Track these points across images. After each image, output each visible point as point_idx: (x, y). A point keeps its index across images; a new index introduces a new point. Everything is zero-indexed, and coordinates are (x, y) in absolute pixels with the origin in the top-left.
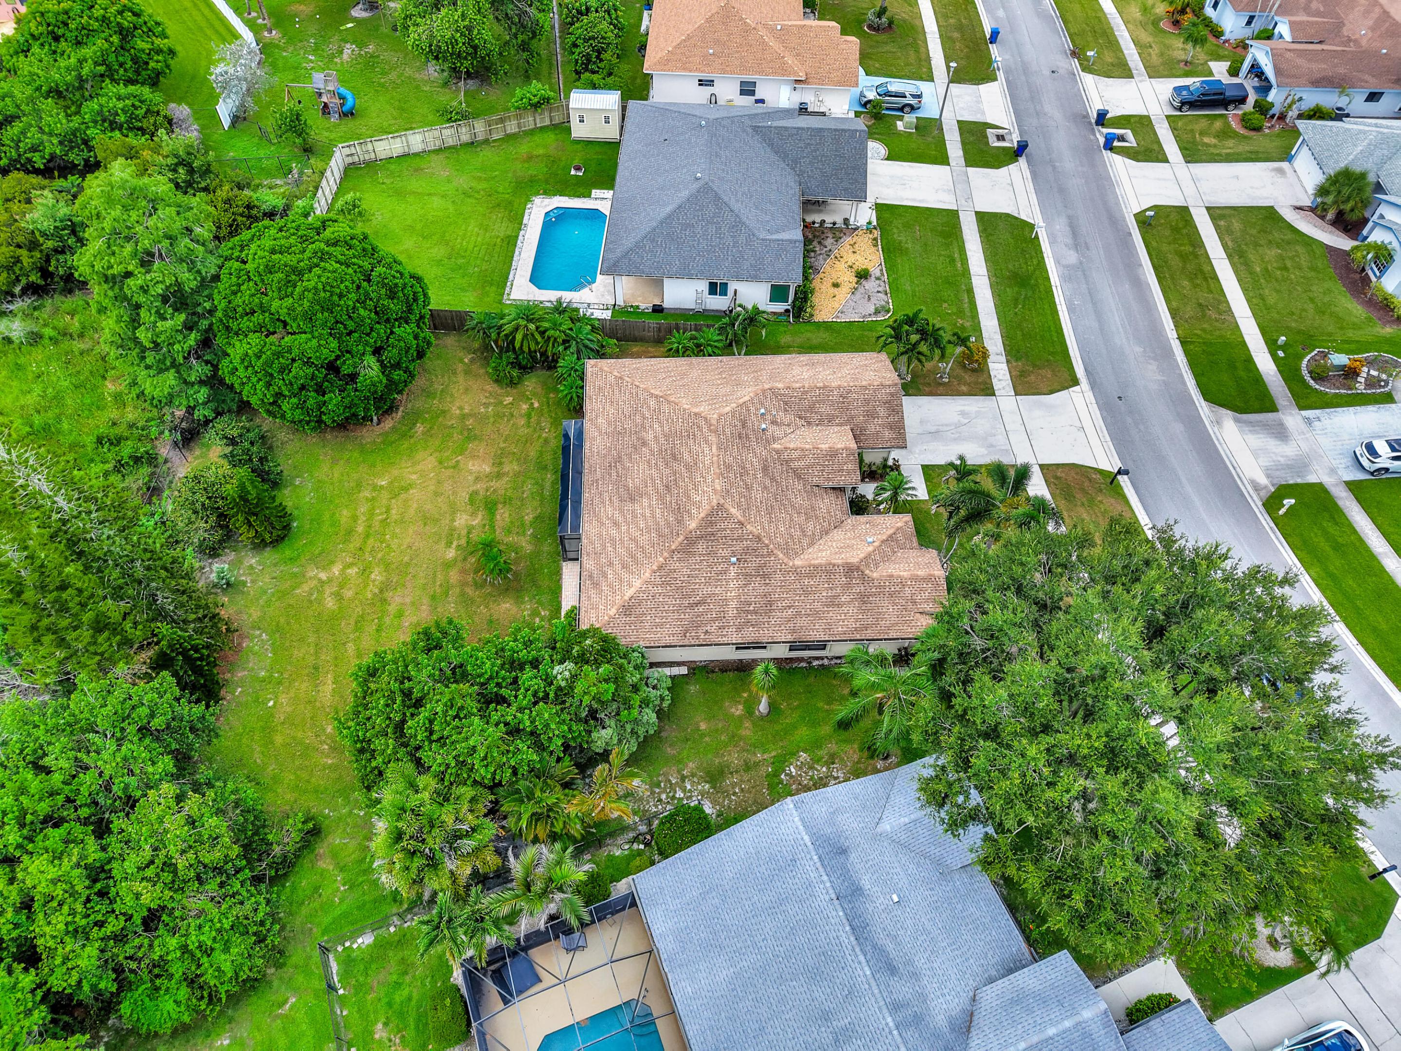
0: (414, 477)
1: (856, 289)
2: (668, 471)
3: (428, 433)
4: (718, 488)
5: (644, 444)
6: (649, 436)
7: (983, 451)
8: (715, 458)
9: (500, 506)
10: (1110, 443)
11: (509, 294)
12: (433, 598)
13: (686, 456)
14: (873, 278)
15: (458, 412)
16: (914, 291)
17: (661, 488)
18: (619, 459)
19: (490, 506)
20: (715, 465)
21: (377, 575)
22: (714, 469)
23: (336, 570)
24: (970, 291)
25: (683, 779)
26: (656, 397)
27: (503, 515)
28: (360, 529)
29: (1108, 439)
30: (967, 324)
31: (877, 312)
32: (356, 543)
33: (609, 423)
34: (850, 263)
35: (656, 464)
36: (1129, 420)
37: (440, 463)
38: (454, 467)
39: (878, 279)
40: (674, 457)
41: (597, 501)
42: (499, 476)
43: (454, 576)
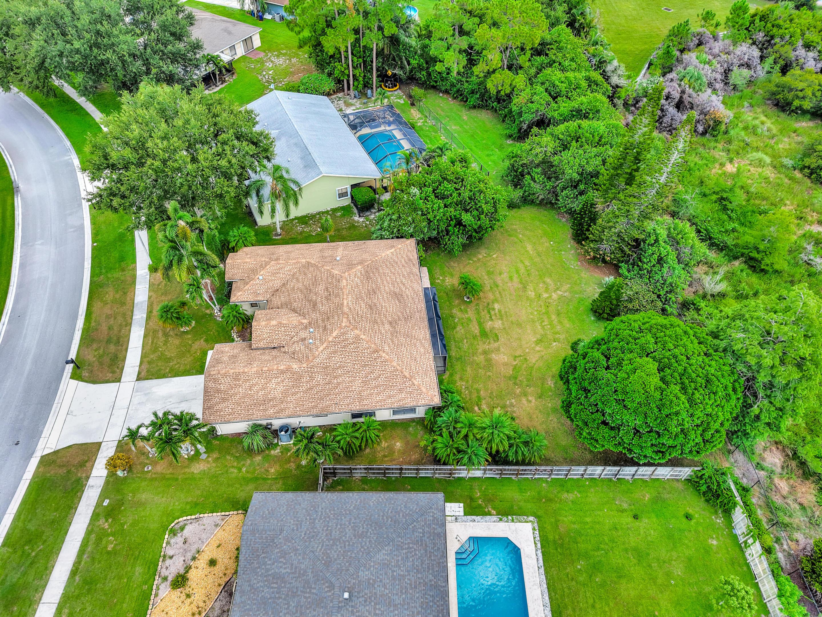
0: (538, 348)
1: (194, 559)
2: (375, 301)
3: (543, 379)
4: (344, 281)
5: (390, 323)
6: (387, 326)
7: (154, 390)
8: (345, 297)
9: (478, 334)
10: (56, 402)
11: (534, 529)
12: (497, 286)
13: (363, 306)
14: (170, 579)
15: (530, 398)
16: (133, 566)
17: (378, 292)
18: (406, 319)
19: (484, 334)
20: (345, 293)
21: (532, 294)
22: (346, 291)
23: (555, 296)
24: (74, 573)
25: (366, 227)
26: (384, 352)
27: (475, 329)
28: (553, 317)
29: (55, 405)
30: (102, 521)
31: (182, 529)
32: (552, 309)
33: (415, 346)
34: (189, 600)
35: (382, 308)
36: (26, 423)
37: (526, 359)
38: (516, 357)
39: (165, 579)
40: (371, 308)
41: (417, 300)
42: (485, 353)
43: (491, 296)
